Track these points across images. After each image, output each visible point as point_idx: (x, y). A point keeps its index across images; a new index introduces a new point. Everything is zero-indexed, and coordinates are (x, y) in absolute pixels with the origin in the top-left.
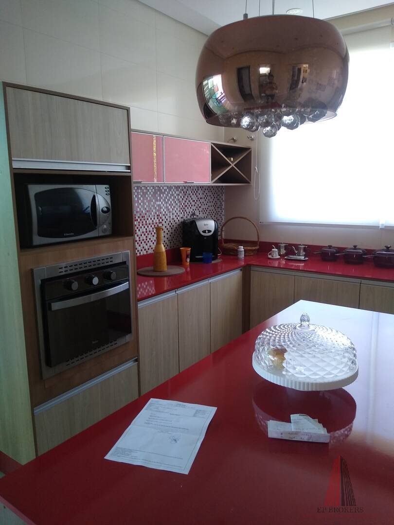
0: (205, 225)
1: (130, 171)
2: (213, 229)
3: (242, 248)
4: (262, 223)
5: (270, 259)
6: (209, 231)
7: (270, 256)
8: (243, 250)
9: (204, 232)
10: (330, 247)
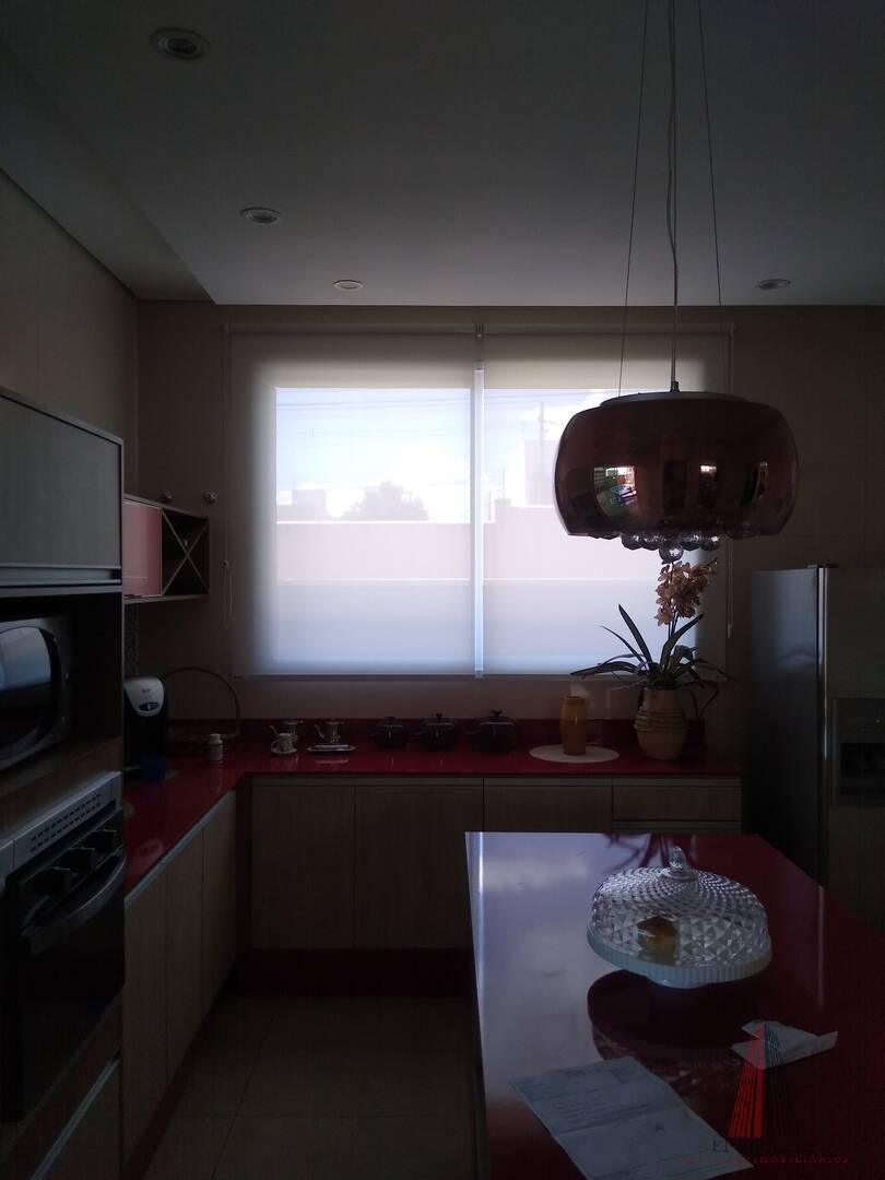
0: (144, 691)
1: (118, 581)
2: (160, 699)
3: (218, 738)
4: (239, 677)
5: (275, 755)
6: (155, 705)
7: (274, 750)
8: (221, 742)
9: (144, 707)
10: (391, 720)
